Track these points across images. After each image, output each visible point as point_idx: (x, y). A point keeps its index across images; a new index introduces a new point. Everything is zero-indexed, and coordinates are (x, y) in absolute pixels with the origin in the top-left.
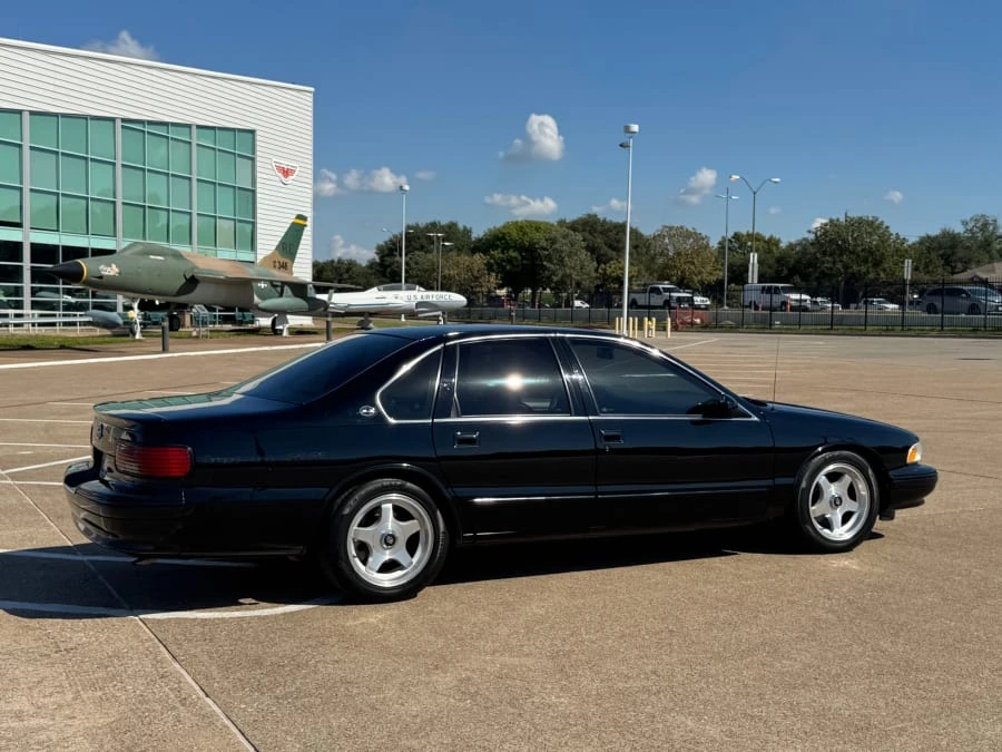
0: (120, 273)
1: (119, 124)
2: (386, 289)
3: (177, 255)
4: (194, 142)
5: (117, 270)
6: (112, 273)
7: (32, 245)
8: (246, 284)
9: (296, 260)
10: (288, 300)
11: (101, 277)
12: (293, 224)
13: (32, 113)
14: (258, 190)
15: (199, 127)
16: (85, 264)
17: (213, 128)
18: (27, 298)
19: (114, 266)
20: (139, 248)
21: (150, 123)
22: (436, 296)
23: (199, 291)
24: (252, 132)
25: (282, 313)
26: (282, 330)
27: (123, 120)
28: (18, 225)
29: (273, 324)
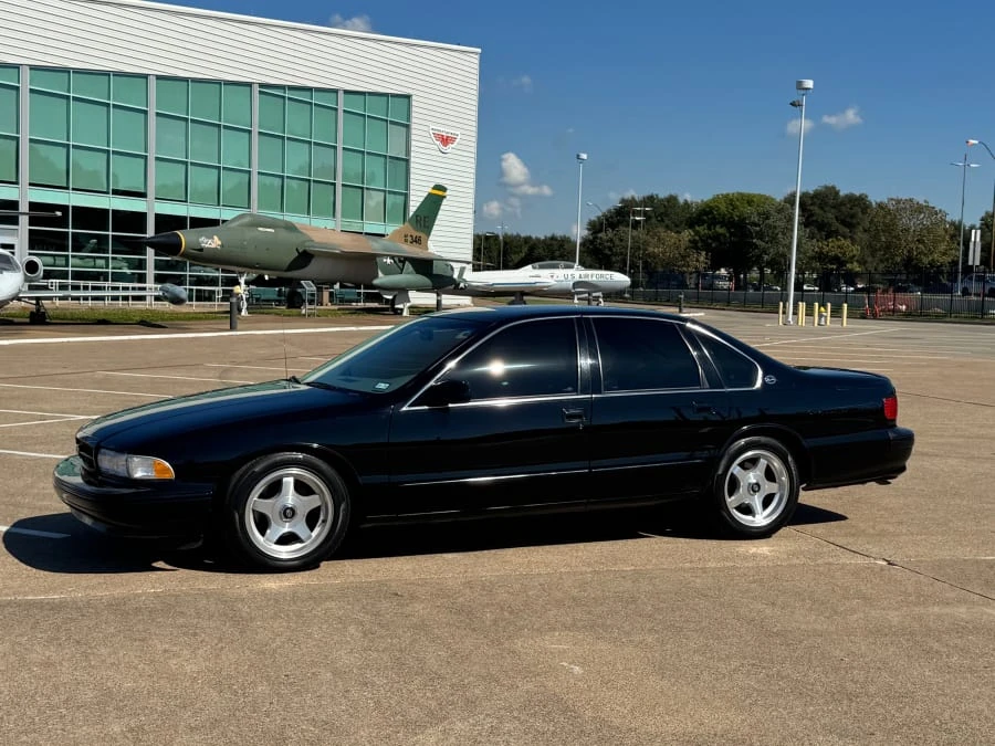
0: (222, 246)
1: (256, 89)
2: (541, 267)
3: (290, 227)
4: (341, 108)
5: (220, 243)
6: (213, 246)
7: (158, 216)
8: (369, 260)
9: (433, 233)
10: (408, 276)
11: (201, 250)
12: (430, 194)
13: (159, 78)
14: (412, 159)
15: (346, 92)
16: (185, 237)
17: (363, 93)
18: (150, 272)
19: (215, 237)
20: (246, 220)
21: (292, 88)
22: (594, 275)
23: (314, 268)
24: (408, 97)
25: (402, 291)
26: (402, 310)
27: (261, 85)
28: (142, 195)
29: (393, 302)
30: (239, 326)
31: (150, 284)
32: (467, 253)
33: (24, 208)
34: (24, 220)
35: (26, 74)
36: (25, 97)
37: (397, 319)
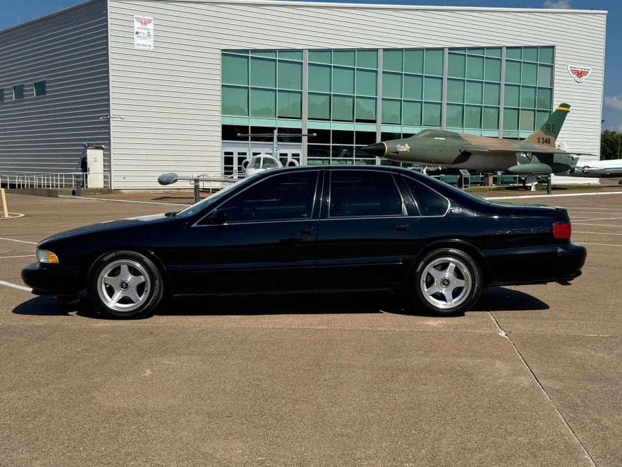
0: (410, 150)
1: (447, 51)
3: (457, 136)
4: (504, 58)
5: (409, 148)
6: (405, 150)
7: (383, 134)
8: (510, 156)
9: (559, 136)
10: (535, 164)
11: (397, 152)
12: (559, 110)
13: (385, 50)
14: (555, 88)
15: (508, 48)
16: (388, 145)
17: (520, 48)
19: (407, 145)
20: (426, 133)
21: (470, 49)
23: (472, 162)
24: (553, 47)
25: (532, 175)
26: (531, 187)
27: (450, 49)
28: (374, 122)
29: (524, 182)
32: (596, 148)
33: (305, 132)
34: (305, 139)
35: (306, 54)
36: (306, 68)
37: (528, 192)
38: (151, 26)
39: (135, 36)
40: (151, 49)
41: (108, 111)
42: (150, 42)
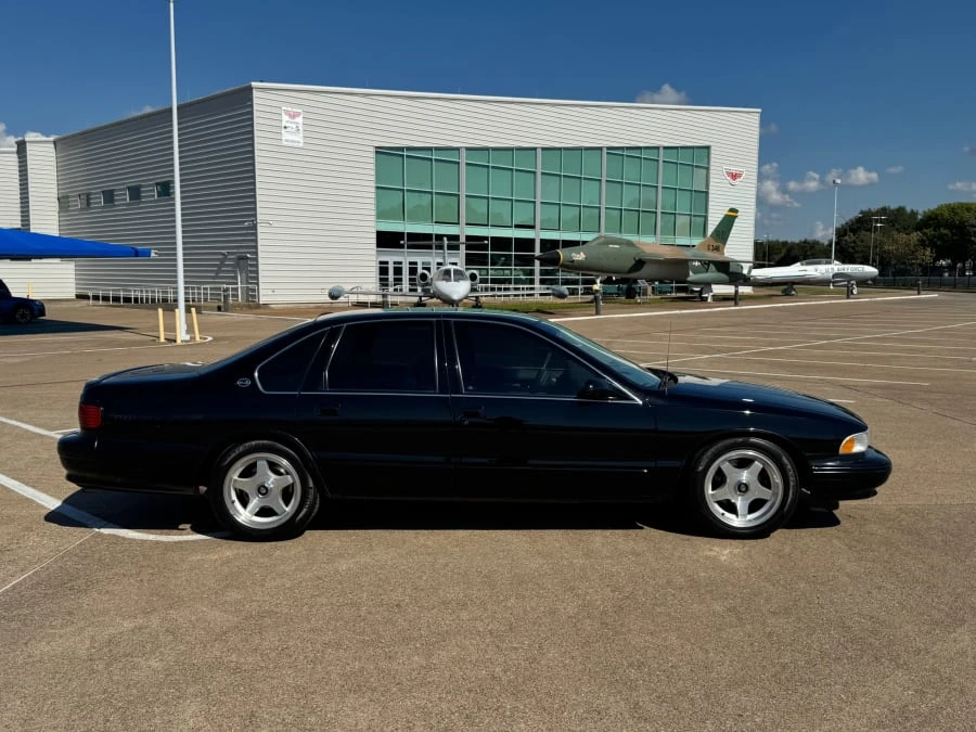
0: (586, 258)
1: (605, 151)
2: (808, 264)
3: (630, 244)
4: (661, 159)
5: (584, 256)
6: (580, 259)
7: (542, 240)
8: (683, 264)
9: (728, 242)
10: (712, 274)
11: (573, 261)
12: (726, 216)
13: (543, 149)
14: (711, 192)
15: (665, 148)
16: (562, 253)
17: (676, 148)
18: (537, 277)
19: (582, 253)
20: (601, 240)
21: (628, 148)
22: (849, 268)
23: (646, 270)
24: (708, 147)
25: (707, 285)
26: (707, 298)
27: (609, 148)
28: (533, 227)
29: (700, 292)
30: (602, 312)
31: (537, 285)
32: (749, 256)
33: (463, 239)
34: (463, 247)
35: (464, 153)
36: (463, 167)
37: (703, 304)
38: (300, 120)
39: (283, 130)
40: (301, 145)
41: (255, 216)
42: (299, 139)
